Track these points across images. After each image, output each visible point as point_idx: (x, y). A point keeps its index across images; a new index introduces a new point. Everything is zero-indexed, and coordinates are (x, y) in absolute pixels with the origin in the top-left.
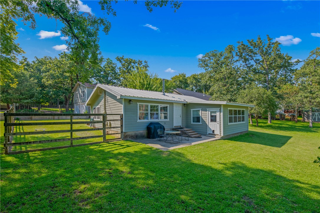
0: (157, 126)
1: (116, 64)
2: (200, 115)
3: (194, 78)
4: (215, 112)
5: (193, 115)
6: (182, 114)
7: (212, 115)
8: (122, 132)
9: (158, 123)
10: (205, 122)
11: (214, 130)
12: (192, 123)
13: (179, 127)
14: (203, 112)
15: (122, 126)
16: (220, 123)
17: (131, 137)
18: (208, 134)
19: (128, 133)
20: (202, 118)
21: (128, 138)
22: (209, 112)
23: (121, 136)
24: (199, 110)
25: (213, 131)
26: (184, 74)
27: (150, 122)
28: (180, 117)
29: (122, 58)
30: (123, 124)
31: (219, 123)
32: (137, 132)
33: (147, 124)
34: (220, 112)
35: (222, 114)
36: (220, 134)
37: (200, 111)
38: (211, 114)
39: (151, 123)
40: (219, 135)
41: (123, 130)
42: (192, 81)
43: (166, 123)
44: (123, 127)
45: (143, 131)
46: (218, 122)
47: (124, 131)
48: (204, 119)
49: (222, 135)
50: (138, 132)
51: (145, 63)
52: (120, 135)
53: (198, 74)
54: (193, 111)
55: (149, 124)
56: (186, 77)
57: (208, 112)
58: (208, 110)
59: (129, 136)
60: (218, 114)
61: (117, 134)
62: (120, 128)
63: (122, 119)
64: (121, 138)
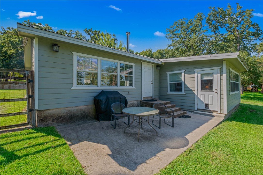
0: (112, 96)
1: (85, 37)
2: (182, 81)
3: (160, 53)
4: (211, 74)
5: (170, 82)
6: (154, 79)
7: (204, 79)
8: (31, 110)
9: (115, 92)
10: (191, 90)
11: (207, 103)
12: (169, 92)
13: (150, 99)
14: (187, 76)
15: (31, 97)
16: (221, 91)
17: (58, 119)
18: (196, 109)
19: (50, 111)
20: (185, 84)
21: (50, 122)
22: (199, 75)
23: (29, 119)
24: (181, 73)
25: (207, 105)
26: (150, 50)
27: (100, 91)
28: (152, 83)
29: (91, 31)
30: (33, 93)
31: (219, 91)
32: (71, 109)
33: (95, 94)
34: (221, 73)
35: (224, 76)
36: (221, 110)
37: (183, 74)
38: (202, 78)
39: (102, 91)
40: (219, 112)
42: (158, 55)
43: (129, 92)
44: (33, 100)
45: (86, 106)
46: (215, 91)
47: (36, 107)
48: (189, 86)
49: (225, 112)
50: (74, 108)
51: (114, 37)
52: (26, 116)
53: (163, 50)
54: (170, 74)
55: (98, 94)
56: (152, 53)
57: (196, 74)
58: (196, 72)
59: (51, 117)
60: (215, 78)
61: (15, 114)
62: (26, 102)
63: (31, 81)
64: (28, 124)
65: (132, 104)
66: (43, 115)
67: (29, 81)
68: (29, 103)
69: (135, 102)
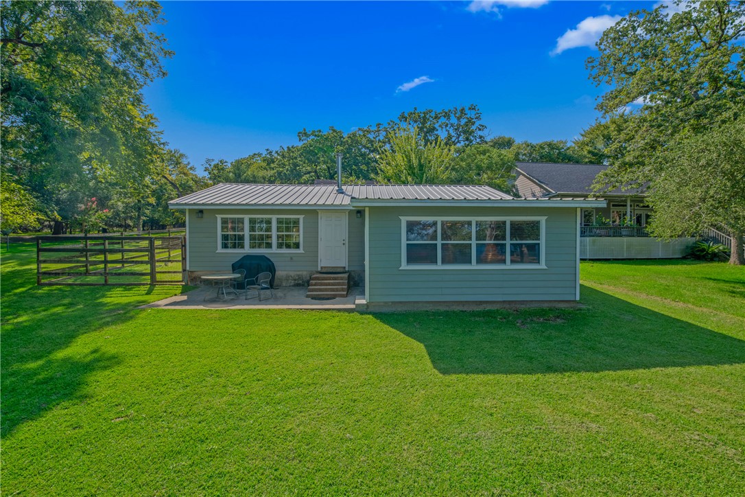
6: (349, 237)
8: (184, 270)
15: (184, 259)
19: (196, 274)
21: (199, 283)
23: (184, 277)
28: (344, 244)
30: (185, 256)
39: (247, 256)
41: (186, 267)
43: (294, 258)
44: (186, 261)
47: (188, 268)
52: (181, 274)
61: (174, 272)
62: (181, 263)
63: (184, 246)
64: (182, 281)
65: (298, 275)
66: (193, 276)
67: (183, 246)
68: (183, 264)
69: (305, 273)
